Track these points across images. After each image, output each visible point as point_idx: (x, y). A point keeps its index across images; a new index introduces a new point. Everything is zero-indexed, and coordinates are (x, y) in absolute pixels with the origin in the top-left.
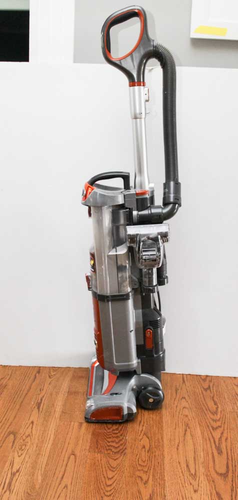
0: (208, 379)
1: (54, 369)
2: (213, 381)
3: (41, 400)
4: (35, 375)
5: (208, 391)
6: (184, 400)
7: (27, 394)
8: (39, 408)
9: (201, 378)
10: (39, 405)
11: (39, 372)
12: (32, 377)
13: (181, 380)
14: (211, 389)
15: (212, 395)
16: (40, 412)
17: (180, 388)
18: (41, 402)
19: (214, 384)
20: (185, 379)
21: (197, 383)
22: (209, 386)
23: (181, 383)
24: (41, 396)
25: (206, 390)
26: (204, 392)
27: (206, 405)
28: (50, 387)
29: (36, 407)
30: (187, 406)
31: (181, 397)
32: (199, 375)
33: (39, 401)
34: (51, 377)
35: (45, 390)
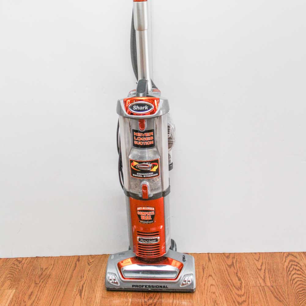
0: (231, 257)
1: (92, 256)
2: (236, 257)
3: (83, 287)
4: (76, 264)
5: (232, 268)
6: (210, 278)
7: (69, 282)
8: (81, 295)
9: (225, 255)
10: (81, 292)
11: (78, 260)
12: (73, 265)
13: (207, 259)
14: (235, 264)
15: (236, 271)
16: (82, 299)
17: (206, 267)
18: (82, 289)
19: (236, 261)
20: (211, 257)
21: (222, 261)
22: (233, 263)
23: (207, 262)
24: (82, 283)
25: (230, 266)
26: (228, 269)
27: (231, 281)
28: (90, 273)
29: (79, 295)
30: (214, 283)
31: (208, 275)
32: (223, 253)
33: (81, 288)
34: (90, 264)
35: (85, 277)
